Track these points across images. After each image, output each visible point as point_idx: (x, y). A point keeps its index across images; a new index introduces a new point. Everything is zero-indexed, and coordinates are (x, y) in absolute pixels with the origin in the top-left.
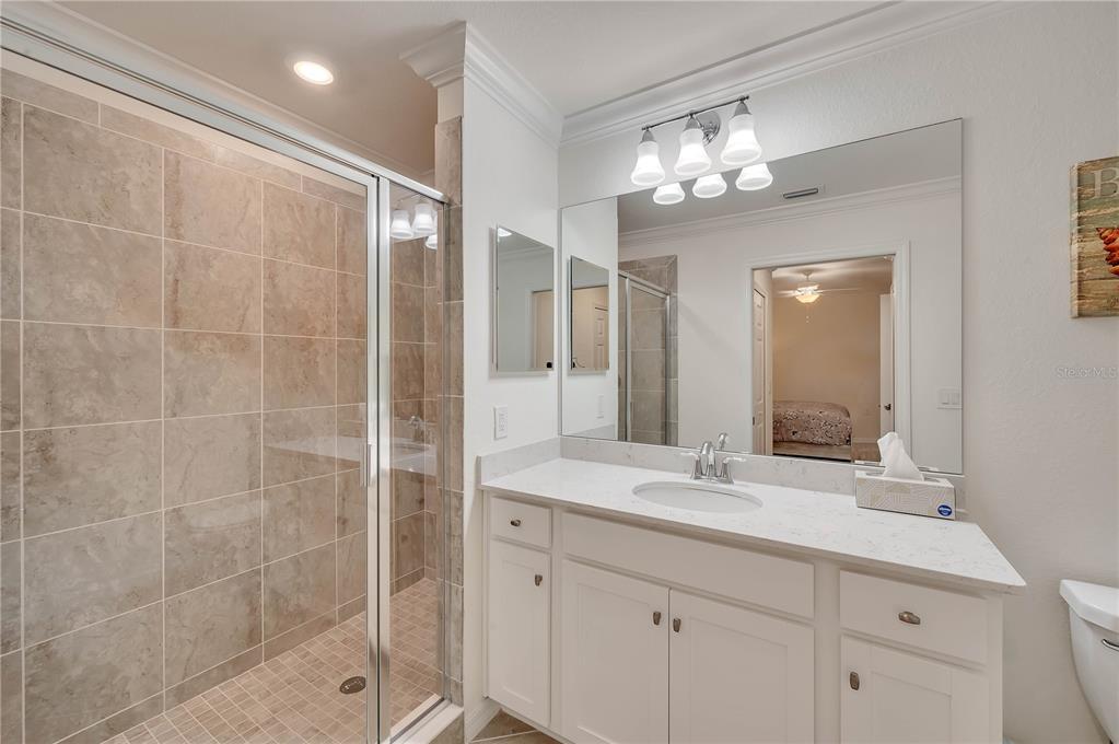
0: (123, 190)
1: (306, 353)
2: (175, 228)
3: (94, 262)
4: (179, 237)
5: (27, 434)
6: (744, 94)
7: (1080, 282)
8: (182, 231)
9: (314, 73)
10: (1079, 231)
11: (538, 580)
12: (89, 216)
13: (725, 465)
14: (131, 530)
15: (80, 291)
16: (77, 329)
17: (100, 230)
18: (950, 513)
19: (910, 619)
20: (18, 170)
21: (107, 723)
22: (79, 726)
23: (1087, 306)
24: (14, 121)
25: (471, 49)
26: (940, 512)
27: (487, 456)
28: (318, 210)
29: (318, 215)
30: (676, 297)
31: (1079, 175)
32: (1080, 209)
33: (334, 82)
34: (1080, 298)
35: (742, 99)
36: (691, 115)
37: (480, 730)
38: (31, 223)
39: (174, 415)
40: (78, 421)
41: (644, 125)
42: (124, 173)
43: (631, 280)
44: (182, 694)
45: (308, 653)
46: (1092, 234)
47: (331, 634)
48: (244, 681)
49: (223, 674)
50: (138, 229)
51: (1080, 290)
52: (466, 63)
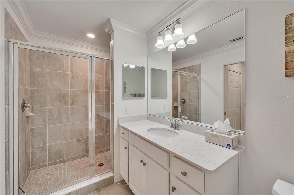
0: (63, 64)
1: (98, 94)
2: (72, 71)
3: (58, 78)
4: (72, 72)
5: (48, 108)
6: (179, 18)
7: (286, 63)
8: (73, 71)
9: (91, 36)
10: (286, 43)
11: (126, 148)
12: (57, 70)
13: (177, 125)
14: (64, 127)
15: (56, 83)
16: (55, 90)
17: (59, 72)
18: (231, 147)
19: (185, 174)
20: (47, 64)
21: (60, 161)
22: (56, 160)
23: (289, 72)
24: (46, 55)
25: (113, 24)
26: (228, 146)
27: (121, 118)
28: (100, 63)
29: (100, 65)
30: (201, 76)
31: (285, 21)
32: (286, 34)
33: (95, 38)
34: (286, 69)
35: (178, 20)
36: (168, 27)
37: (119, 181)
38: (49, 72)
39: (72, 106)
40: (55, 106)
41: (159, 32)
42: (63, 62)
43: (180, 72)
44: (73, 159)
45: (97, 157)
46: (291, 43)
47: (103, 154)
48: (84, 159)
49: (81, 157)
50: (65, 71)
51: (286, 66)
52: (113, 27)
